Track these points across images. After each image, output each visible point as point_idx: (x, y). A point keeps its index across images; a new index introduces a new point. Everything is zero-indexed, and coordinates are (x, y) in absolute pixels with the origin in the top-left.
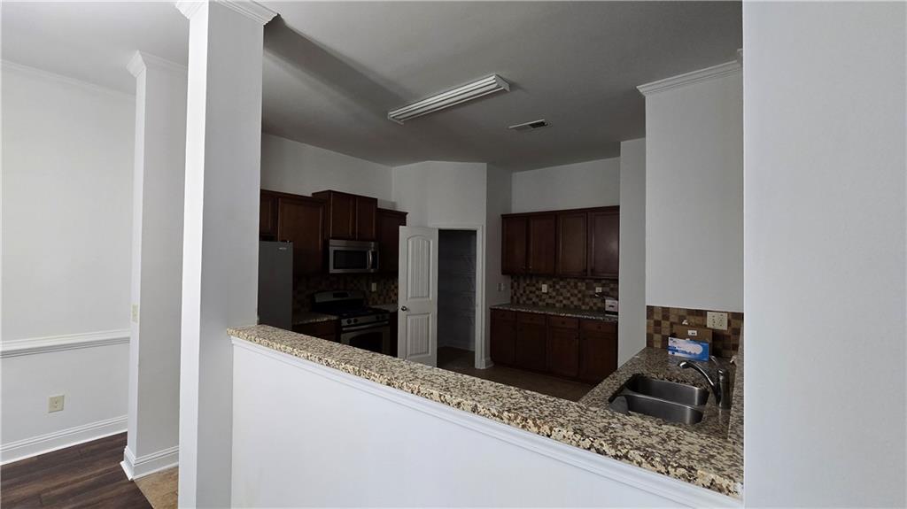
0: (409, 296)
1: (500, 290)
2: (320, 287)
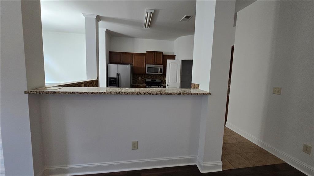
0: (169, 81)
2: (148, 78)
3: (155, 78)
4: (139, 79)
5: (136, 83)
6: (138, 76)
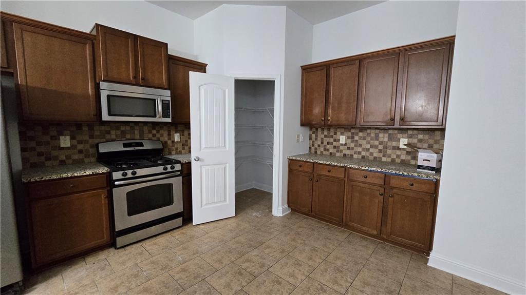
0: (203, 146)
1: (298, 141)
2: (108, 137)
3: (137, 136)
4: (62, 145)
5: (48, 163)
6: (53, 132)
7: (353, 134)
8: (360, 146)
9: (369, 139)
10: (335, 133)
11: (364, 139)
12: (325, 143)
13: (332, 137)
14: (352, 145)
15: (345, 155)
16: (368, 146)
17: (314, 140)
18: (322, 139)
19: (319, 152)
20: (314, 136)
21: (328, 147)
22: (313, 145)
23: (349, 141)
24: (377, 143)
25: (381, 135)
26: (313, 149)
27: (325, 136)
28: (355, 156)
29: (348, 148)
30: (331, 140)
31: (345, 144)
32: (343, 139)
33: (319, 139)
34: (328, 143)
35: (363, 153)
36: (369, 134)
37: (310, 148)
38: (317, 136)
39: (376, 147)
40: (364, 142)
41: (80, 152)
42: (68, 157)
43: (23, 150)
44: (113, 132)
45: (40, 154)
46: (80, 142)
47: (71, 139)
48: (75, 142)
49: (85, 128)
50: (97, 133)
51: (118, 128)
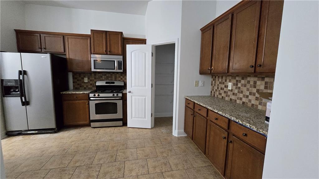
1: (197, 86)
2: (101, 79)
3: (114, 79)
4: (85, 82)
5: (81, 88)
6: (82, 76)
7: (237, 81)
8: (242, 92)
9: (248, 86)
10: (226, 81)
11: (245, 86)
12: (220, 89)
13: (224, 83)
14: (236, 91)
15: (231, 99)
16: (248, 93)
17: (213, 85)
18: (218, 85)
19: (216, 96)
20: (214, 82)
21: (222, 91)
22: (213, 90)
23: (234, 87)
24: (254, 90)
25: (258, 83)
26: (213, 92)
27: (220, 83)
28: (238, 101)
29: (234, 94)
30: (223, 86)
31: (232, 90)
32: (230, 85)
33: (216, 85)
34: (221, 89)
35: (244, 100)
36: (249, 82)
37: (211, 92)
38: (215, 83)
39: (254, 94)
40: (244, 89)
41: (91, 84)
42: (87, 86)
43: (74, 82)
44: (103, 77)
45: (78, 84)
46: (91, 81)
47: (88, 79)
48: (89, 80)
49: (93, 75)
50: (97, 77)
51: (105, 75)
